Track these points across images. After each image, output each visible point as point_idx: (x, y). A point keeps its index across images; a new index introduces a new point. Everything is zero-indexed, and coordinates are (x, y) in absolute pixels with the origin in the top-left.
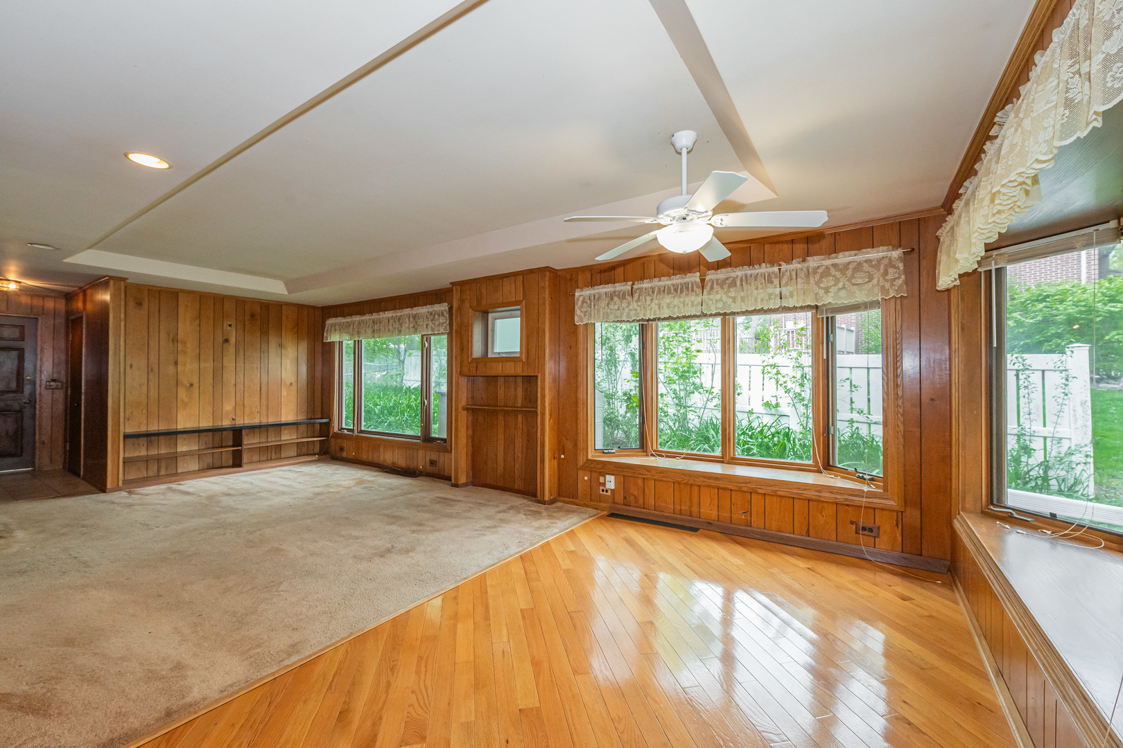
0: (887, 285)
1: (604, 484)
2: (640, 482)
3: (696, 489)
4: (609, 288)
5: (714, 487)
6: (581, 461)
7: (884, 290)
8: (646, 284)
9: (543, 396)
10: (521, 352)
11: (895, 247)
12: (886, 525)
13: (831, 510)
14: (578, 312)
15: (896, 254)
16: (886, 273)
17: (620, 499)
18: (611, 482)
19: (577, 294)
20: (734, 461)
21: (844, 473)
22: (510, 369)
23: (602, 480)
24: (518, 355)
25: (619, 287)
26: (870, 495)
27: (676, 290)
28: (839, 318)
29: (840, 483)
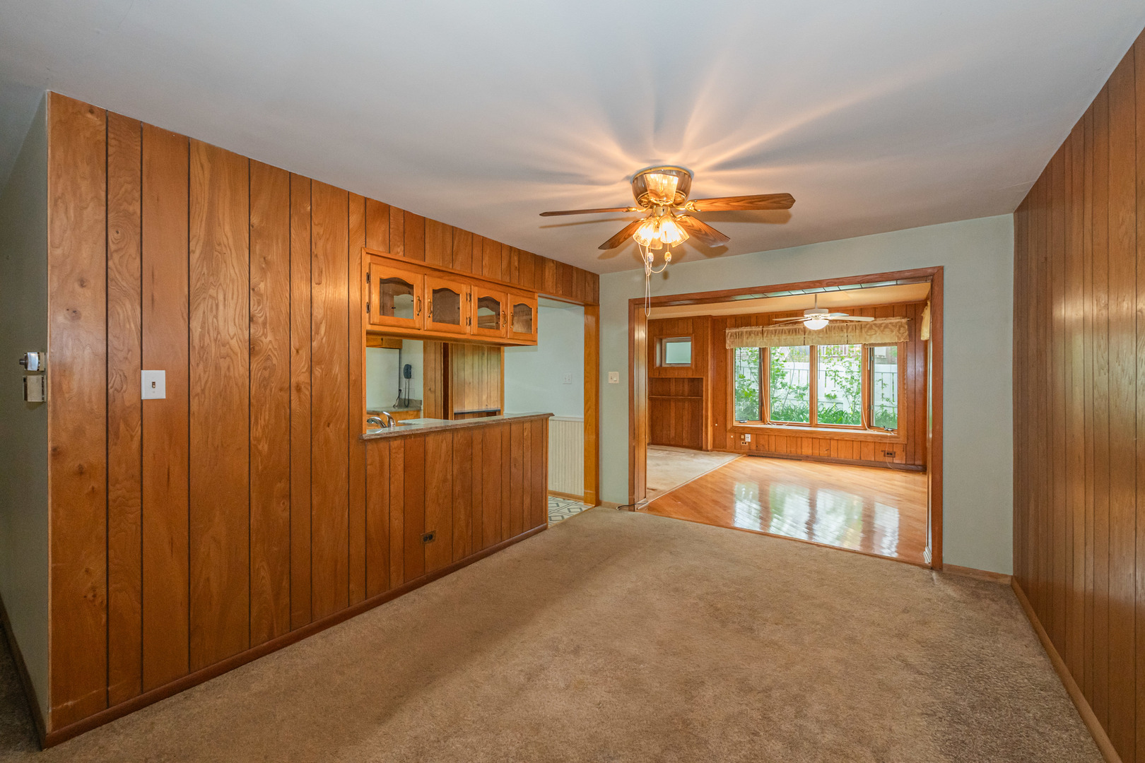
0: (900, 336)
1: (744, 439)
2: (766, 437)
3: (799, 439)
4: (748, 329)
5: (810, 438)
6: (729, 427)
7: (899, 339)
8: (771, 328)
9: (707, 390)
10: (691, 364)
11: (904, 317)
12: (898, 450)
13: (871, 446)
14: (728, 342)
15: (904, 321)
16: (899, 329)
17: (754, 447)
18: (748, 438)
19: (727, 331)
20: (817, 426)
21: (878, 428)
22: (683, 375)
23: (742, 437)
24: (689, 366)
25: (754, 329)
26: (891, 437)
27: (789, 332)
28: (876, 349)
29: (876, 433)
